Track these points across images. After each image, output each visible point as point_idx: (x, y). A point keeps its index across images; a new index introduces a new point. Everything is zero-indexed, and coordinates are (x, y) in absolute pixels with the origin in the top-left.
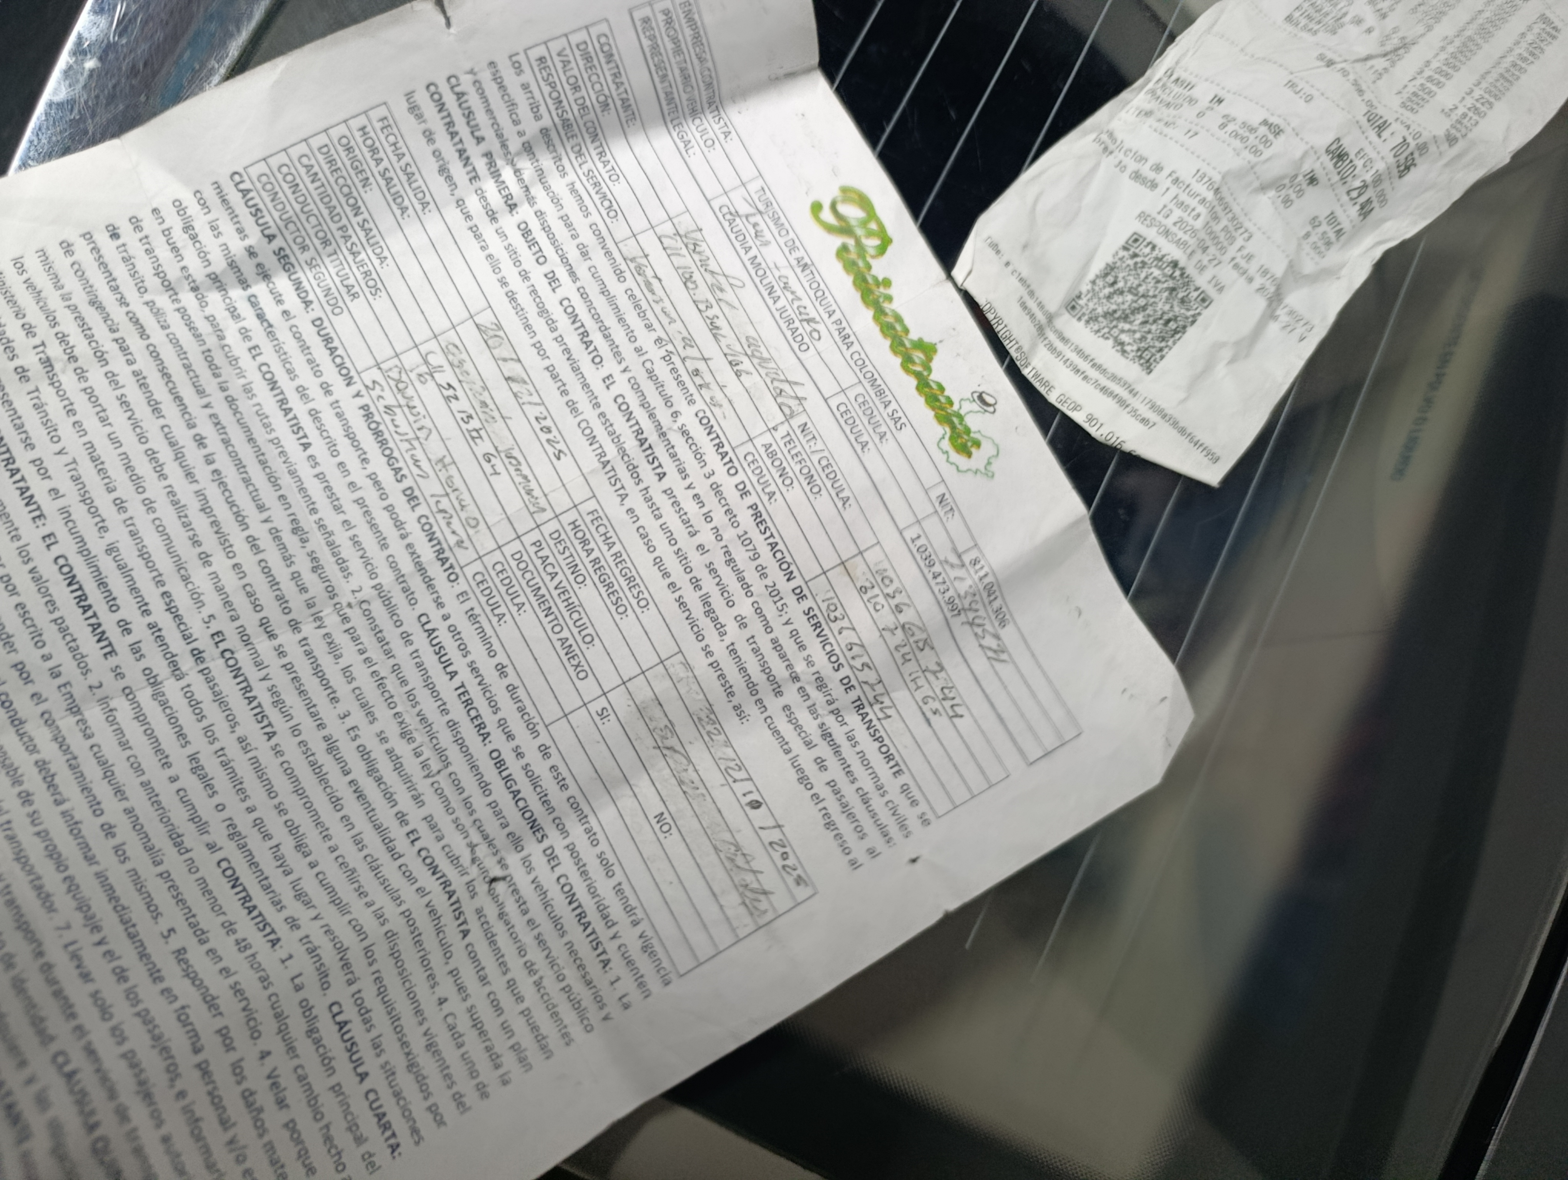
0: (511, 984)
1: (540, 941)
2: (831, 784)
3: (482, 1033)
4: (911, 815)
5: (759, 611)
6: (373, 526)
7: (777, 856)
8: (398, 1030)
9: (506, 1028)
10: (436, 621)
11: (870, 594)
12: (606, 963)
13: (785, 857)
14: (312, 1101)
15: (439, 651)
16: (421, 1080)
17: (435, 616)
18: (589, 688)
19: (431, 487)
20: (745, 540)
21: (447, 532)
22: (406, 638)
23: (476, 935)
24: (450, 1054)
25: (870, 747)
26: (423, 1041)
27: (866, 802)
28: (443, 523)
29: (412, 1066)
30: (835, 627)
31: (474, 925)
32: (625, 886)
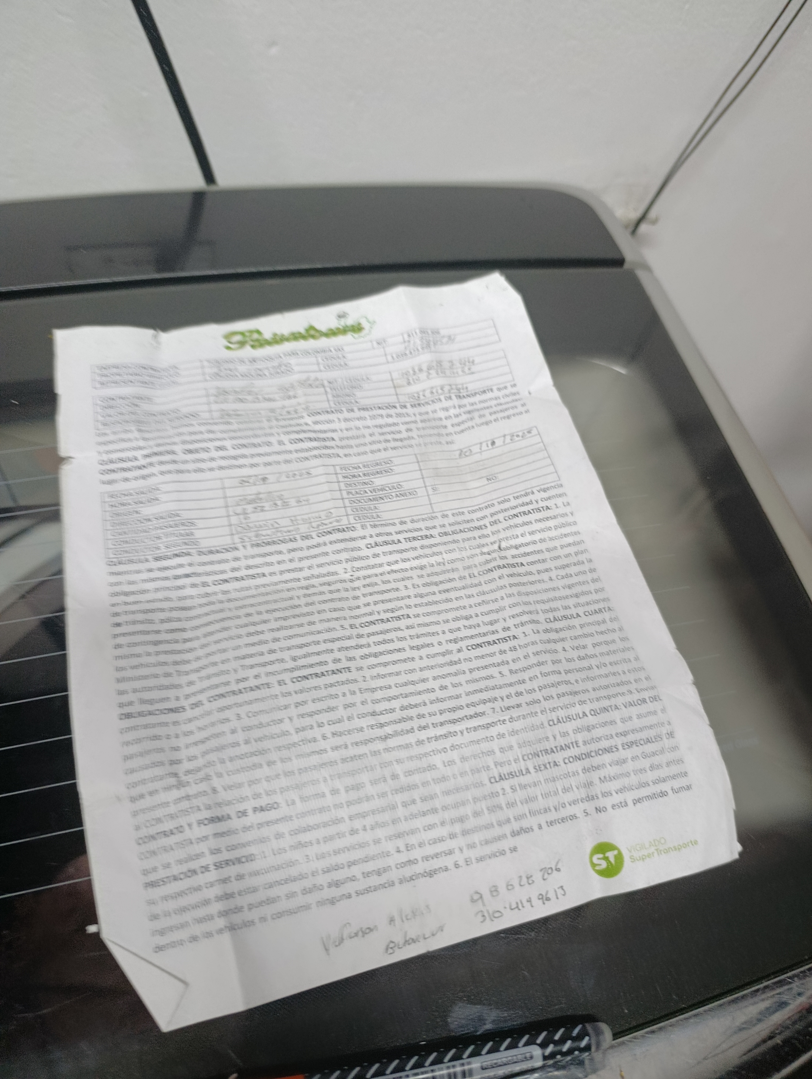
0: (548, 550)
1: (532, 533)
2: (491, 414)
3: (568, 566)
4: (510, 390)
5: (407, 423)
6: (315, 557)
7: (517, 439)
8: (561, 598)
9: (567, 556)
10: (372, 541)
11: (411, 381)
12: (548, 508)
13: (518, 436)
14: (585, 636)
15: (386, 543)
16: (583, 593)
17: (369, 540)
18: (422, 492)
19: (304, 529)
20: (373, 417)
21: (331, 525)
22: (376, 556)
23: (524, 560)
24: (575, 580)
25: (478, 398)
26: (567, 590)
27: (501, 404)
28: (325, 527)
29: (577, 596)
30: (422, 397)
31: (519, 560)
32: (515, 495)
